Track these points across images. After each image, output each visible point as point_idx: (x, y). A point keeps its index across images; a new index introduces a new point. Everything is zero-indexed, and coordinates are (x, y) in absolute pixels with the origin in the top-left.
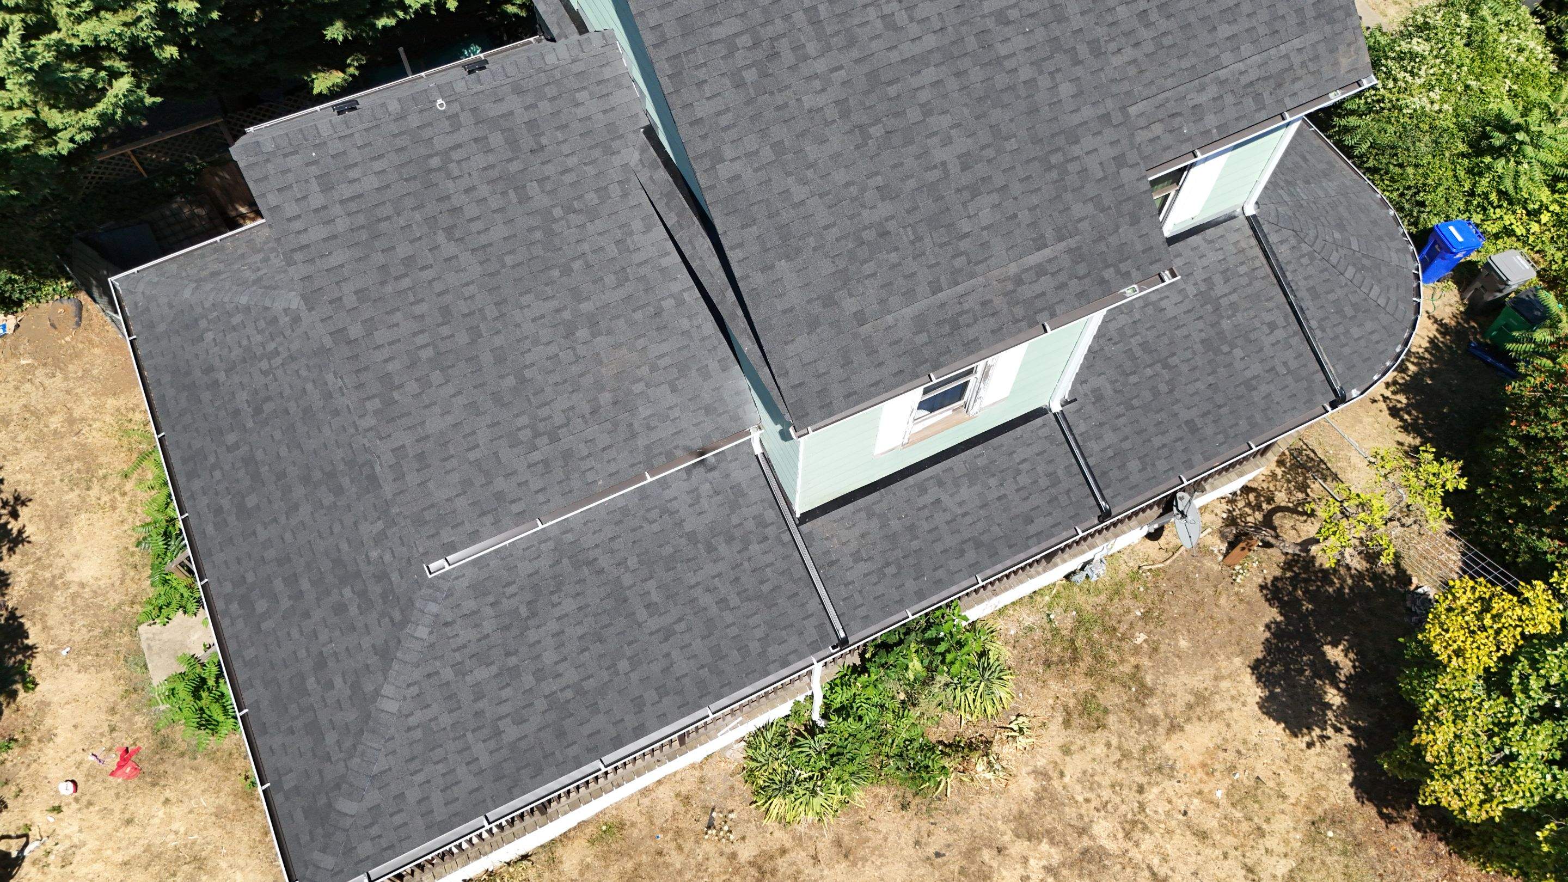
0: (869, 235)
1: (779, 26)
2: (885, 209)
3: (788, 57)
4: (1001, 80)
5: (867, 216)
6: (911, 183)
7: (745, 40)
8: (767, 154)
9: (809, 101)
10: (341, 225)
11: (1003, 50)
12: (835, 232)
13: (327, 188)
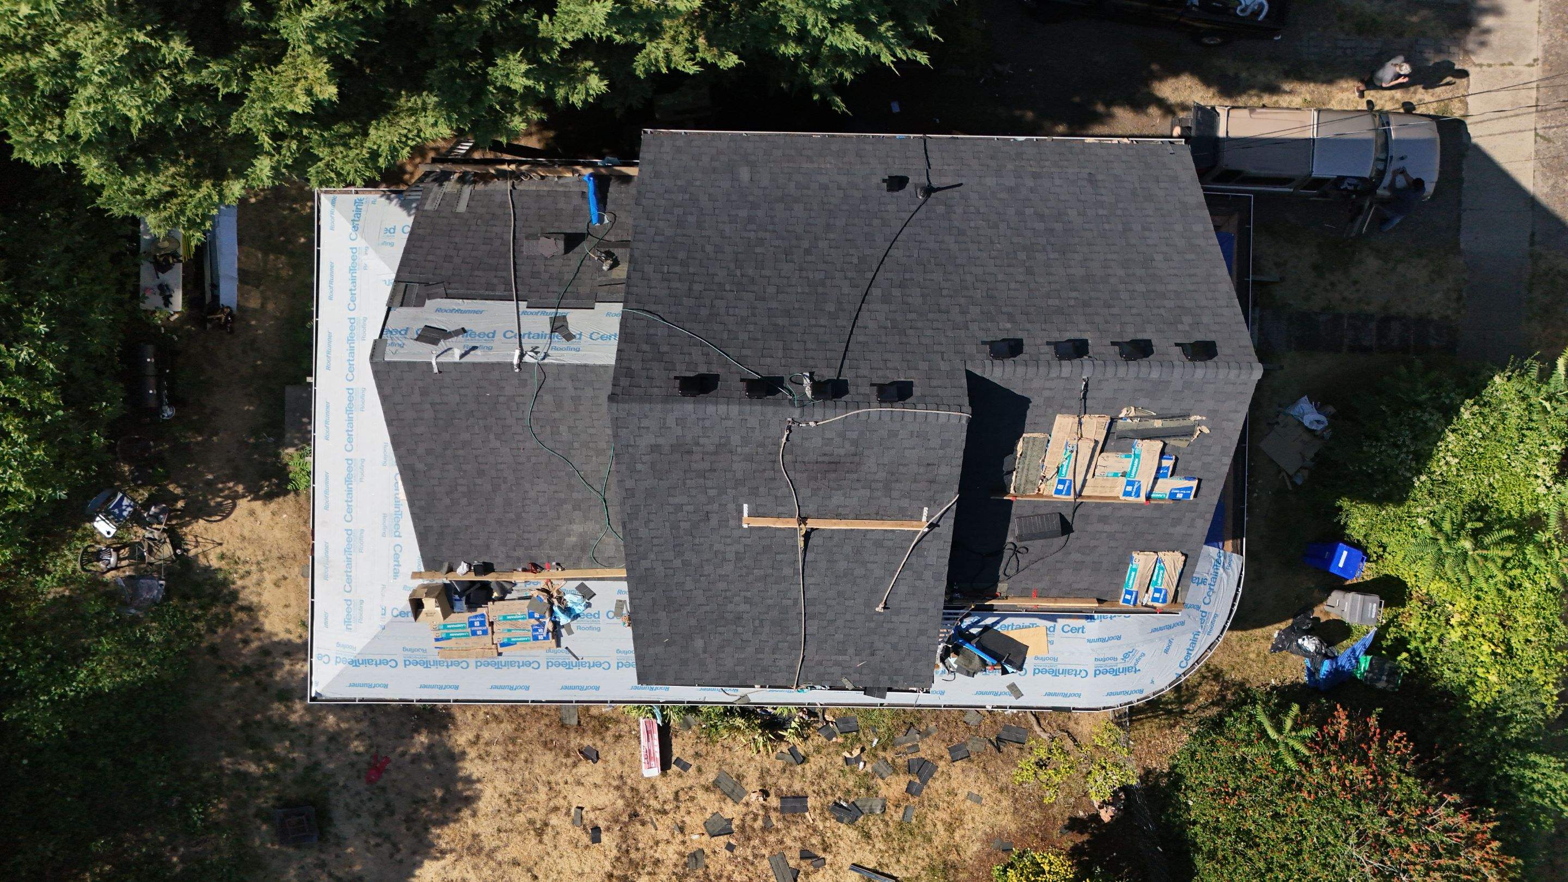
0: (729, 616)
1: (716, 508)
4: (860, 573)
5: (730, 608)
6: (770, 602)
7: (689, 508)
8: (678, 563)
9: (719, 547)
10: (428, 414)
11: (870, 558)
12: (705, 609)
13: (424, 395)
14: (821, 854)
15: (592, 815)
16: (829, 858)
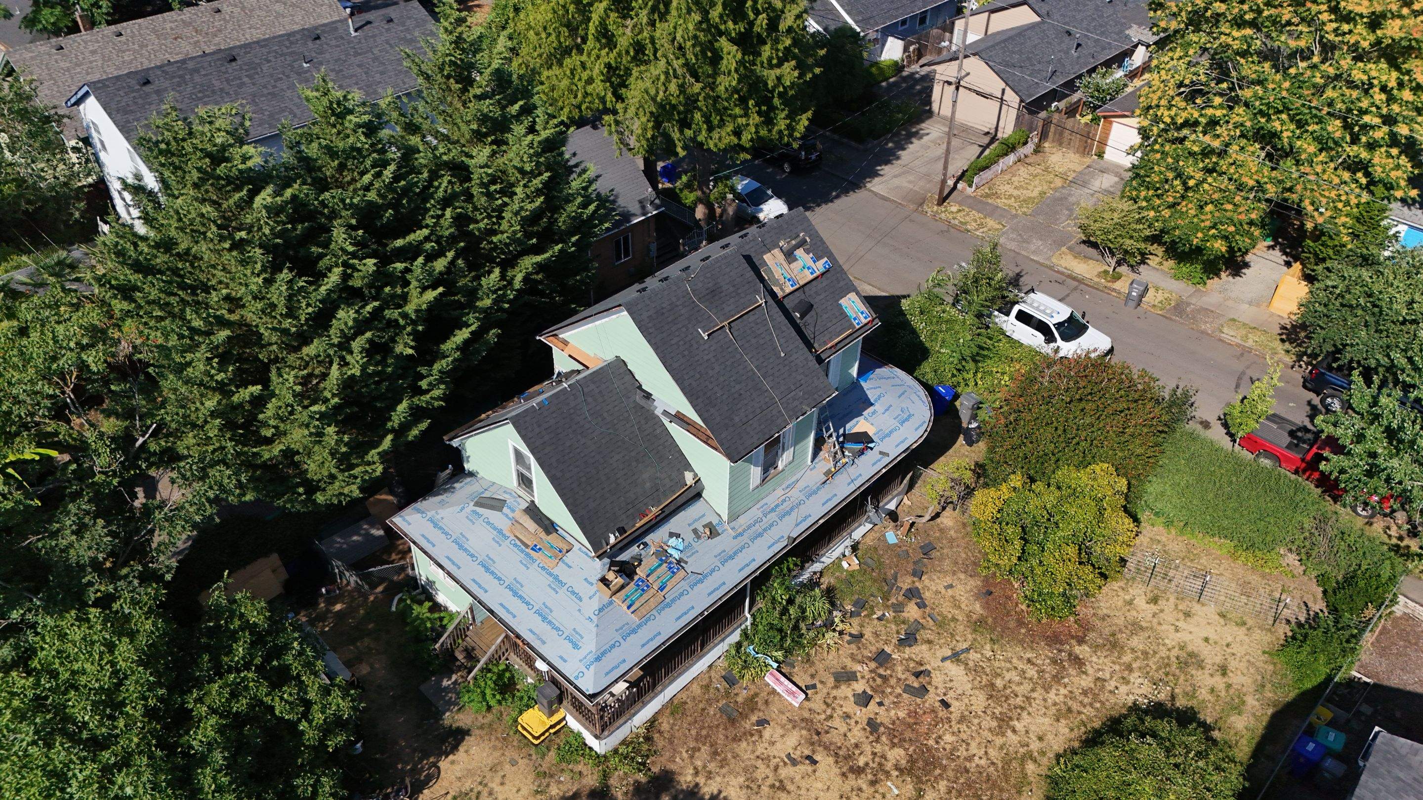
0: (736, 396)
1: (690, 337)
2: (738, 387)
3: (695, 346)
4: (762, 342)
5: (733, 390)
6: (744, 377)
7: (681, 343)
8: (698, 376)
9: (706, 358)
10: (546, 438)
11: (759, 332)
12: (725, 397)
13: (539, 426)
14: (922, 668)
15: (798, 753)
16: (928, 667)
